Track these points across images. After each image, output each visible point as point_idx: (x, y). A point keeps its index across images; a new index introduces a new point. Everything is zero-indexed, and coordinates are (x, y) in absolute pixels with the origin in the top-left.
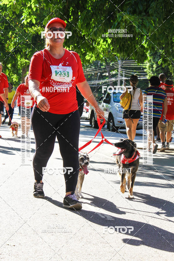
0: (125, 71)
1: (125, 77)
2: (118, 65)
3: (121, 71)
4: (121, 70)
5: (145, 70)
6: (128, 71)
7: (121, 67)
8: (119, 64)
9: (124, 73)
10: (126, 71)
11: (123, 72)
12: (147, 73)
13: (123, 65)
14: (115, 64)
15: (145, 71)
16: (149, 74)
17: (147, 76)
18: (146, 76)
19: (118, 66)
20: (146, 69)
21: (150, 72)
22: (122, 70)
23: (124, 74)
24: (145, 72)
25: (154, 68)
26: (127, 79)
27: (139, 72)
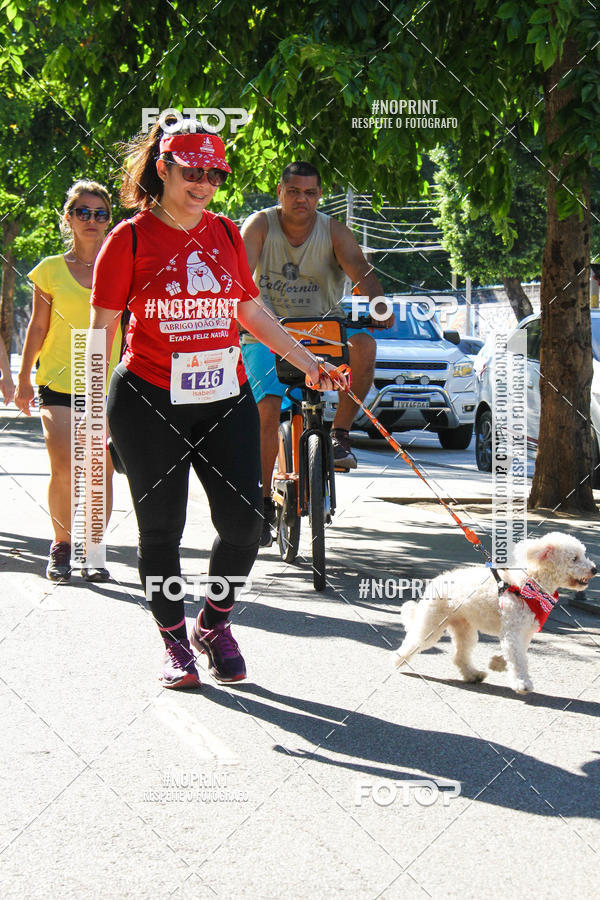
0: (368, 224)
1: (369, 245)
2: (345, 203)
3: (354, 227)
4: (354, 220)
5: (436, 222)
6: (380, 226)
7: (355, 210)
8: (346, 200)
9: (365, 230)
10: (372, 224)
11: (361, 229)
12: (441, 230)
13: (360, 205)
14: (334, 200)
15: (435, 224)
16: (448, 235)
17: (442, 242)
18: (439, 242)
19: (345, 208)
20: (439, 216)
21: (450, 226)
22: (358, 222)
23: (365, 234)
24: (436, 227)
25: (463, 212)
26: (377, 251)
27: (417, 228)
